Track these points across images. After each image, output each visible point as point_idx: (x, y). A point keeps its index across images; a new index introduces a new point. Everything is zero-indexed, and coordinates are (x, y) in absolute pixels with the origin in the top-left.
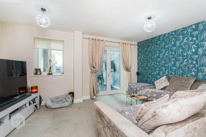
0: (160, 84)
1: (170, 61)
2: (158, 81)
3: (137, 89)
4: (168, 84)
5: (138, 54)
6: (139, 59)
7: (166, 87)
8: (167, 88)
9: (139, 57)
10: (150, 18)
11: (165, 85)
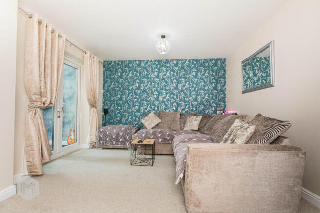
0: (150, 122)
1: (153, 94)
2: (147, 119)
3: (119, 134)
4: (160, 121)
5: (104, 80)
6: (106, 88)
7: (158, 125)
8: (160, 125)
9: (106, 85)
10: (163, 37)
11: (157, 123)
